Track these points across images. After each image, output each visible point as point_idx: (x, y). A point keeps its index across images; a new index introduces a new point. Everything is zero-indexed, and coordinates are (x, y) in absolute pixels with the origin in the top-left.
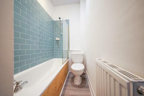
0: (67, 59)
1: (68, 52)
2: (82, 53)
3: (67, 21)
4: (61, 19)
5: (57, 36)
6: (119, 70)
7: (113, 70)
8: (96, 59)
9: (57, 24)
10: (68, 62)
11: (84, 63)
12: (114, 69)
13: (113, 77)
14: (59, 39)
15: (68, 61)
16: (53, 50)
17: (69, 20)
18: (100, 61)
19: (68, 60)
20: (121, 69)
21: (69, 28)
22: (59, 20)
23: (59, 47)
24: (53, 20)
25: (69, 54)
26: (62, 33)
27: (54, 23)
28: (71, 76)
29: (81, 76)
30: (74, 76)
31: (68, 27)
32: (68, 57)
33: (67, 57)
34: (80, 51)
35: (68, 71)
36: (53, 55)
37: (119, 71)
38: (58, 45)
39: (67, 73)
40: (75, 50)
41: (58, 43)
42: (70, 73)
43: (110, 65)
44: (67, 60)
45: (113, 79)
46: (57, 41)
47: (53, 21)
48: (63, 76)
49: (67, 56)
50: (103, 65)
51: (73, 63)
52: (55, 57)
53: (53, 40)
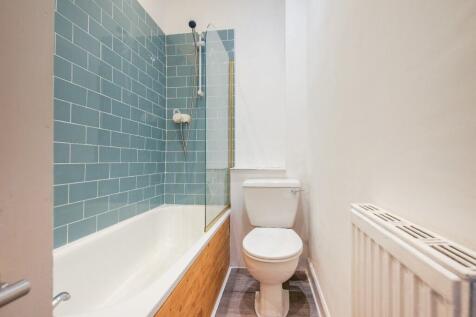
0: (222, 207)
1: (228, 175)
2: (293, 181)
3: (227, 37)
4: (199, 30)
5: (179, 105)
6: (436, 245)
7: (412, 245)
8: (354, 205)
9: (179, 52)
10: (228, 223)
11: (301, 225)
12: (419, 242)
13: (411, 271)
14: (186, 118)
15: (229, 217)
16: (161, 168)
17: (231, 32)
18: (370, 213)
19: (229, 211)
20: (444, 239)
21: (231, 69)
22: (189, 30)
23: (185, 156)
24: (161, 31)
25: (232, 184)
26: (200, 92)
27: (165, 45)
28: (243, 284)
29: (285, 285)
30: (257, 286)
31: (227, 62)
32: (228, 197)
33: (223, 199)
34: (281, 173)
35: (227, 264)
36: (161, 189)
37: (433, 247)
38: (183, 144)
39: (223, 271)
40: (262, 167)
41: (181, 136)
42: (238, 270)
43: (406, 229)
44: (223, 212)
45: (412, 276)
46: (180, 125)
47: (163, 36)
48: (207, 282)
49: (222, 195)
50: (379, 228)
51: (249, 227)
52: (170, 201)
53: (163, 124)
